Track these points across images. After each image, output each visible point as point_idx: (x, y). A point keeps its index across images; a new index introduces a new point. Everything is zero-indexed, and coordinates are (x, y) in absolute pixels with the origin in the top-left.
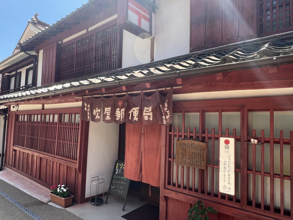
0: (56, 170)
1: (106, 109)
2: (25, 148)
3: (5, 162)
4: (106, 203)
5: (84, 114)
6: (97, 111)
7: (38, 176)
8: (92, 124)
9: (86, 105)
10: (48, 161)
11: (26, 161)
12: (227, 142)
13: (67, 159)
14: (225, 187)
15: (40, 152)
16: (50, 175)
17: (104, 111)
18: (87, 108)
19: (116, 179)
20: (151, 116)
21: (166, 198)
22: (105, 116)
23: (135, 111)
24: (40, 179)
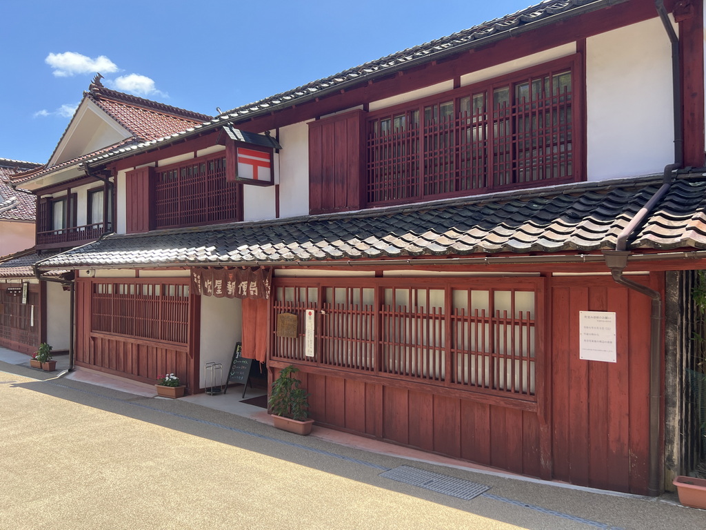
0: (162, 360)
1: (217, 281)
2: (112, 333)
3: (77, 359)
4: (225, 393)
5: (194, 287)
6: (209, 283)
7: (135, 371)
8: (204, 299)
9: (195, 276)
10: (150, 349)
11: (114, 352)
12: (310, 314)
13: (176, 343)
14: (309, 351)
15: (136, 337)
16: (153, 367)
17: (214, 285)
18: (197, 279)
19: (237, 364)
20: (257, 292)
21: (273, 369)
22: (216, 289)
23: (244, 285)
24: (138, 375)
